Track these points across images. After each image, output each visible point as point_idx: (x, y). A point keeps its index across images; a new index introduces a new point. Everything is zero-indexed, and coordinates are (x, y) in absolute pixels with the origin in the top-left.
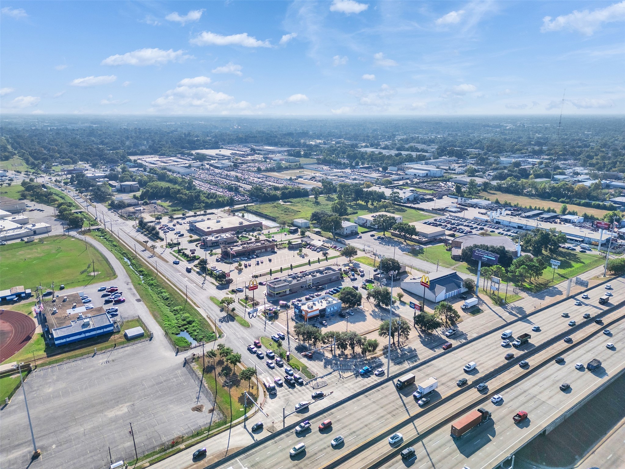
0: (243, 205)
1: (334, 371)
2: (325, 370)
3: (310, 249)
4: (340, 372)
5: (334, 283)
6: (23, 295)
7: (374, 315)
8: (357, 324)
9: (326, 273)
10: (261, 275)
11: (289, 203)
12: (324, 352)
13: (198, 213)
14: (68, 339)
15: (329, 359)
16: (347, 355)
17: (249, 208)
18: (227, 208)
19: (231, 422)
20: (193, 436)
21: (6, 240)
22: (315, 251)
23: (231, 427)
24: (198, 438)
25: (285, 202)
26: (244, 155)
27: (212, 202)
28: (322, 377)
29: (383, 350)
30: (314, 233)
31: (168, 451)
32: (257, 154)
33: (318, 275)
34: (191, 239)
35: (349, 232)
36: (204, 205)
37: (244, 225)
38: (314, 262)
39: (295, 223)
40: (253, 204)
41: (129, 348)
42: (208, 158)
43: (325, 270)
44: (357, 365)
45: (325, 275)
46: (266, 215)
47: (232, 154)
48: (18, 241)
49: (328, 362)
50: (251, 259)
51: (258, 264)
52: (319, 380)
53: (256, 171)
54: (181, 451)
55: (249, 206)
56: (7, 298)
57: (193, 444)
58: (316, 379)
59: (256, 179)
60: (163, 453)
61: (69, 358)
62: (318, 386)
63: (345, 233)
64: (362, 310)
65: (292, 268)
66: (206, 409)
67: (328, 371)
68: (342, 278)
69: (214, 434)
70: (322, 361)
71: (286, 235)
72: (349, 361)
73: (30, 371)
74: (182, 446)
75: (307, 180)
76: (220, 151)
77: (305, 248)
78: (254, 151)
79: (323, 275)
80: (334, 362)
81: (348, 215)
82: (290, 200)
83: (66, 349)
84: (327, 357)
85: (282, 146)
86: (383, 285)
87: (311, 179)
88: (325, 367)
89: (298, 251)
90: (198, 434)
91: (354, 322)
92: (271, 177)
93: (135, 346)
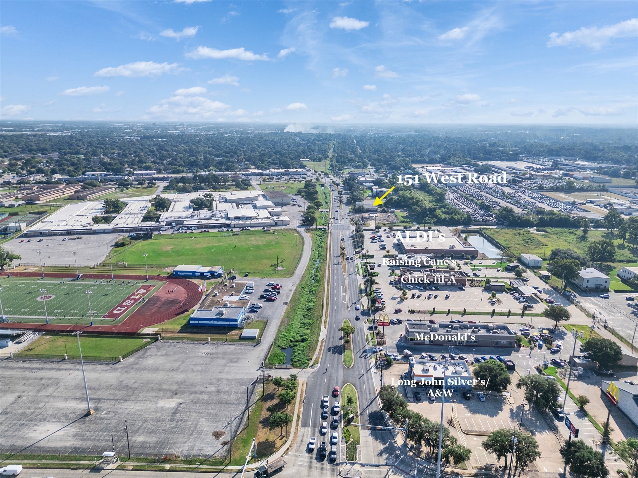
0: (478, 227)
1: (386, 465)
2: (376, 457)
3: (513, 295)
4: (391, 470)
5: (500, 349)
6: (215, 274)
7: (516, 415)
8: (478, 416)
9: (494, 333)
10: (419, 312)
11: (544, 233)
12: (398, 433)
13: (422, 228)
14: (200, 322)
15: (396, 445)
16: (421, 452)
17: (485, 231)
18: (460, 227)
19: (226, 466)
20: (185, 462)
21: (251, 227)
22: (517, 299)
23: (221, 471)
24: (186, 466)
25: (538, 230)
26: (540, 169)
27: (445, 218)
28: (362, 465)
29: (480, 469)
30: (540, 277)
31: (155, 465)
32: (559, 169)
33: (483, 332)
34: (387, 254)
35: (591, 285)
36: (436, 220)
37: (454, 249)
38: (500, 314)
39: (522, 259)
40: (495, 227)
41: (234, 347)
42: (493, 171)
43: (496, 329)
44: (423, 472)
45: (491, 334)
46: (497, 242)
47: (527, 168)
48: (261, 228)
49: (390, 450)
50: (428, 290)
51: (429, 298)
52: (357, 467)
53: (536, 189)
54: (163, 471)
55: (486, 229)
56: (205, 274)
57: (178, 469)
58: (354, 464)
59: (528, 199)
60: (151, 464)
61: (188, 339)
62: (347, 474)
63: (584, 286)
64: (504, 399)
65: (464, 313)
66: (222, 439)
67: (379, 461)
68: (519, 346)
69: (202, 470)
70: (384, 444)
71: (498, 271)
72: (418, 461)
73: (157, 340)
74: (168, 467)
75: (598, 207)
76: (516, 164)
77: (507, 293)
78: (556, 166)
79: (488, 334)
80: (398, 452)
81: (614, 261)
82: (546, 229)
83: (195, 330)
84: (396, 442)
85: (603, 162)
86: (574, 375)
87: (605, 205)
88: (380, 454)
89: (490, 295)
90: (190, 462)
91: (474, 411)
92: (550, 198)
93: (239, 347)
